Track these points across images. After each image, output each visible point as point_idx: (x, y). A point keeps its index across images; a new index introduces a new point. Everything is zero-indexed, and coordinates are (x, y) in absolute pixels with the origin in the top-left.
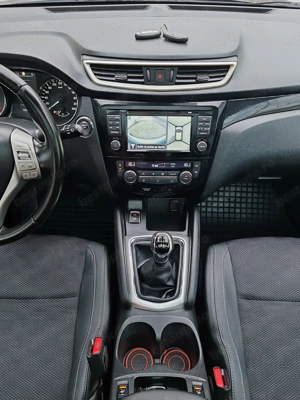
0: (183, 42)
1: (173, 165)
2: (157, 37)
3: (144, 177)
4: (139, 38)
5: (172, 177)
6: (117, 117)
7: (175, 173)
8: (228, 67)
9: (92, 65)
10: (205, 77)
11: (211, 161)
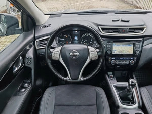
0: (128, 21)
1: (127, 58)
2: (118, 20)
3: (118, 62)
4: (113, 21)
5: (127, 63)
6: (110, 43)
7: (128, 61)
8: (144, 28)
9: (102, 28)
10: (137, 31)
11: (140, 57)
